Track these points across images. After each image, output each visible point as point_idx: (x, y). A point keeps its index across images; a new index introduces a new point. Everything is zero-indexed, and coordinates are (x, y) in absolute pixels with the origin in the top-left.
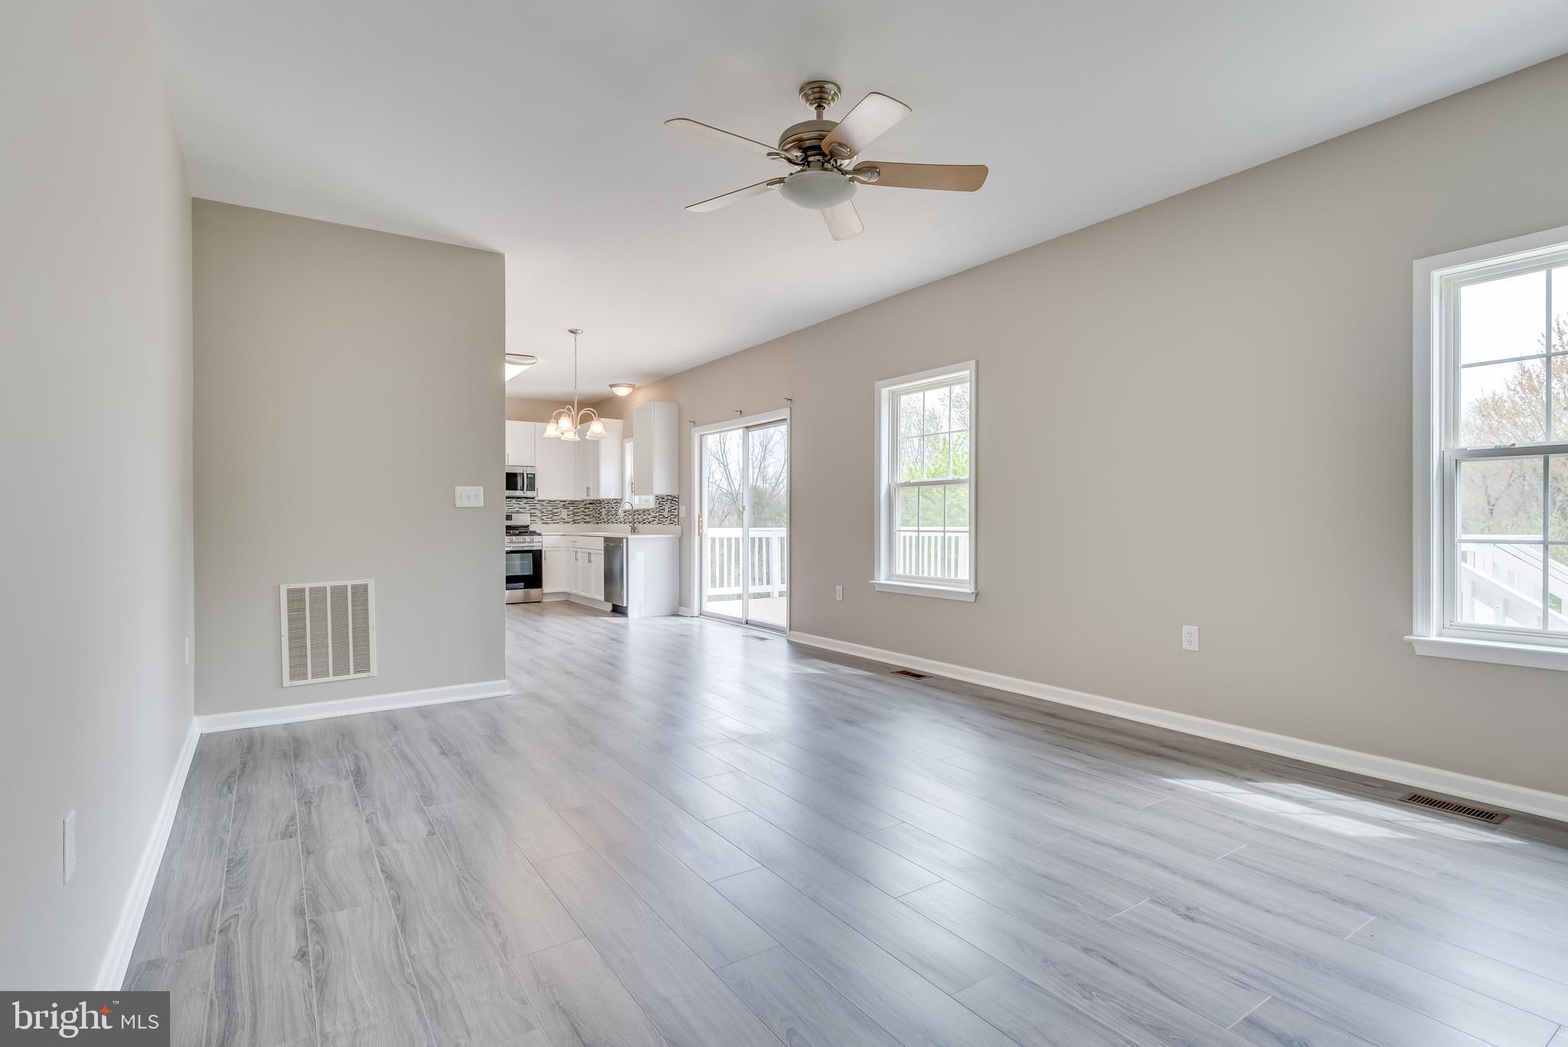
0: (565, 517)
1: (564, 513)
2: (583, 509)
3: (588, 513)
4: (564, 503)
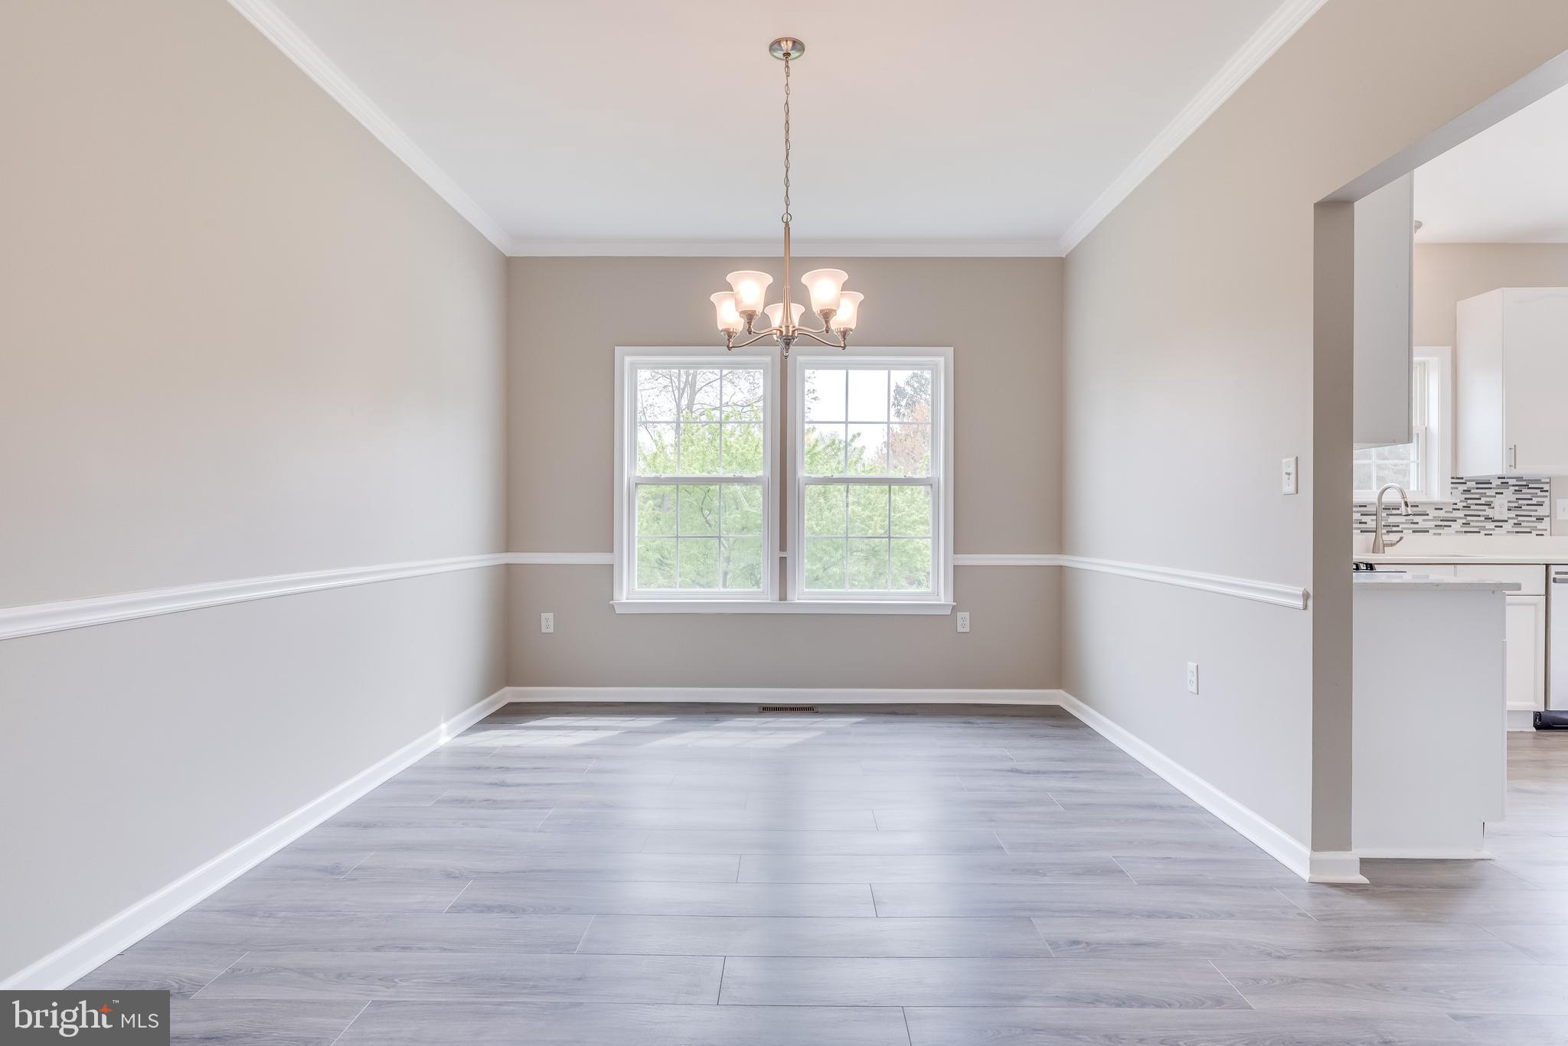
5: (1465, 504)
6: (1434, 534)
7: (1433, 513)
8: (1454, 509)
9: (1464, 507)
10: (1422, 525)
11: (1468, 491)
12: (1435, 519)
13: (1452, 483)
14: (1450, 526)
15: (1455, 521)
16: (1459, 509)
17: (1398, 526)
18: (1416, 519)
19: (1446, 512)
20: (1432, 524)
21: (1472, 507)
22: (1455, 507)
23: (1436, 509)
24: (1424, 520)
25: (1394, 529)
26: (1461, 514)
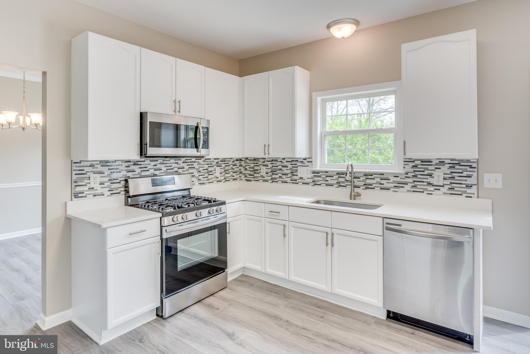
0: (218, 174)
1: (218, 171)
2: (231, 166)
3: (236, 170)
4: (216, 161)
5: (413, 174)
6: (393, 191)
7: (392, 179)
8: (406, 177)
9: (413, 176)
10: (386, 185)
11: (416, 166)
12: (394, 182)
13: (404, 161)
14: (403, 187)
15: (407, 184)
16: (409, 177)
17: (372, 185)
18: (383, 182)
19: (401, 178)
20: (393, 185)
21: (418, 176)
22: (407, 176)
23: (394, 176)
24: (387, 183)
25: (370, 187)
26: (411, 180)
